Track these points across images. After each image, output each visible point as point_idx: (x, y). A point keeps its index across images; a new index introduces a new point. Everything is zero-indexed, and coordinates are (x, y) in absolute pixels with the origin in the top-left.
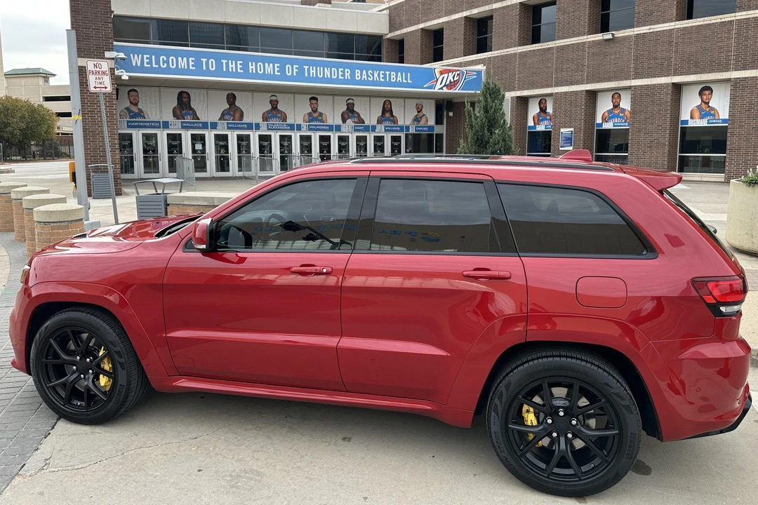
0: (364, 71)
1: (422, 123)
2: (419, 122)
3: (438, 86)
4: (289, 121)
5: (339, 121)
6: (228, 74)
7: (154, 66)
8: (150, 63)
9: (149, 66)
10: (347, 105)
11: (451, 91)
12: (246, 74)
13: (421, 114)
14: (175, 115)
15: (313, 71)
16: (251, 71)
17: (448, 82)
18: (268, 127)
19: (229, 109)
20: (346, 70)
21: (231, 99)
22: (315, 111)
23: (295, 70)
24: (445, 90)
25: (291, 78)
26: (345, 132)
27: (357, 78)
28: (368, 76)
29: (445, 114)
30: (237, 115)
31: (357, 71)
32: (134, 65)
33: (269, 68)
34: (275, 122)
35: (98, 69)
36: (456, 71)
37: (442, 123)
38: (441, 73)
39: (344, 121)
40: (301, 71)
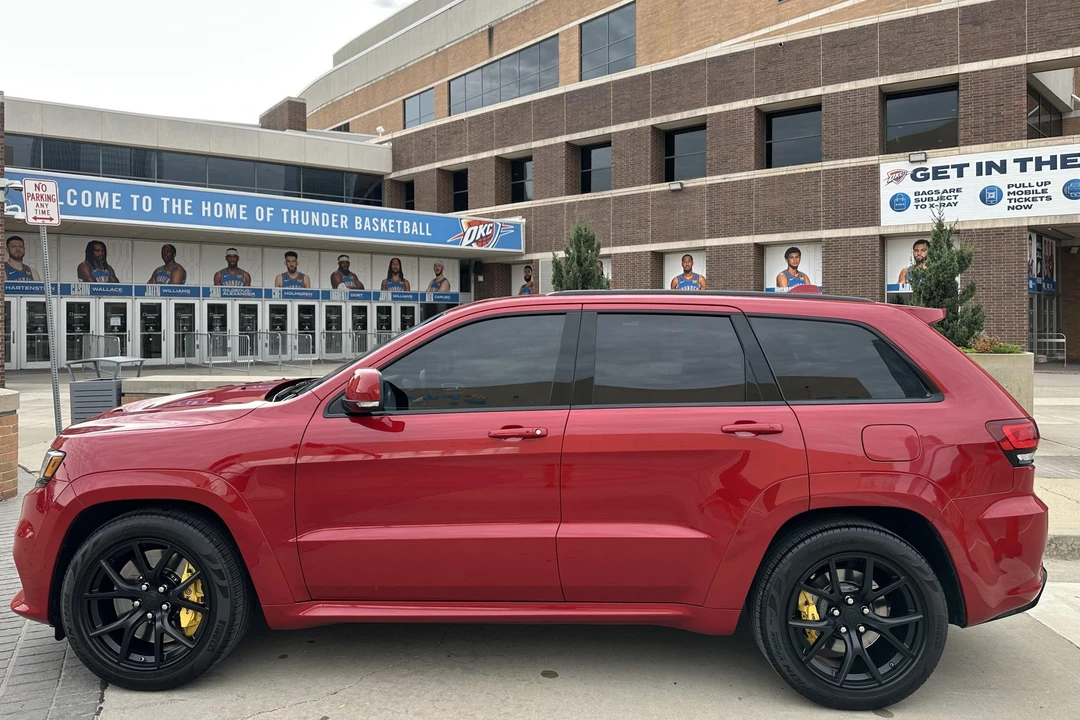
0: (367, 219)
1: (443, 289)
2: (439, 288)
3: (466, 241)
4: (255, 284)
5: (327, 286)
6: (170, 217)
10: (339, 263)
11: (483, 248)
12: (197, 217)
13: (440, 278)
14: (82, 275)
15: (295, 216)
16: (204, 214)
17: (478, 237)
18: (222, 292)
19: (165, 267)
20: (342, 216)
21: (169, 253)
22: (292, 271)
23: (269, 214)
24: (475, 246)
25: (264, 225)
26: (336, 301)
27: (357, 228)
28: (372, 225)
29: (472, 278)
30: (177, 276)
31: (357, 218)
33: (231, 211)
34: (234, 286)
35: (41, 192)
36: (488, 223)
37: (469, 291)
38: (470, 225)
39: (335, 285)
40: (278, 215)
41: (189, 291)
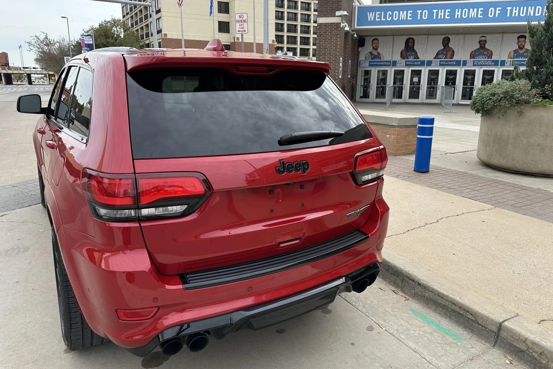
4: (494, 58)
6: (438, 21)
7: (382, 19)
8: (380, 18)
9: (379, 20)
12: (452, 19)
14: (402, 56)
15: (515, 12)
16: (456, 17)
18: (474, 63)
21: (446, 42)
22: (522, 48)
23: (497, 12)
25: (494, 20)
30: (449, 54)
32: (369, 20)
33: (473, 13)
34: (481, 59)
40: (503, 12)
41: (455, 63)
